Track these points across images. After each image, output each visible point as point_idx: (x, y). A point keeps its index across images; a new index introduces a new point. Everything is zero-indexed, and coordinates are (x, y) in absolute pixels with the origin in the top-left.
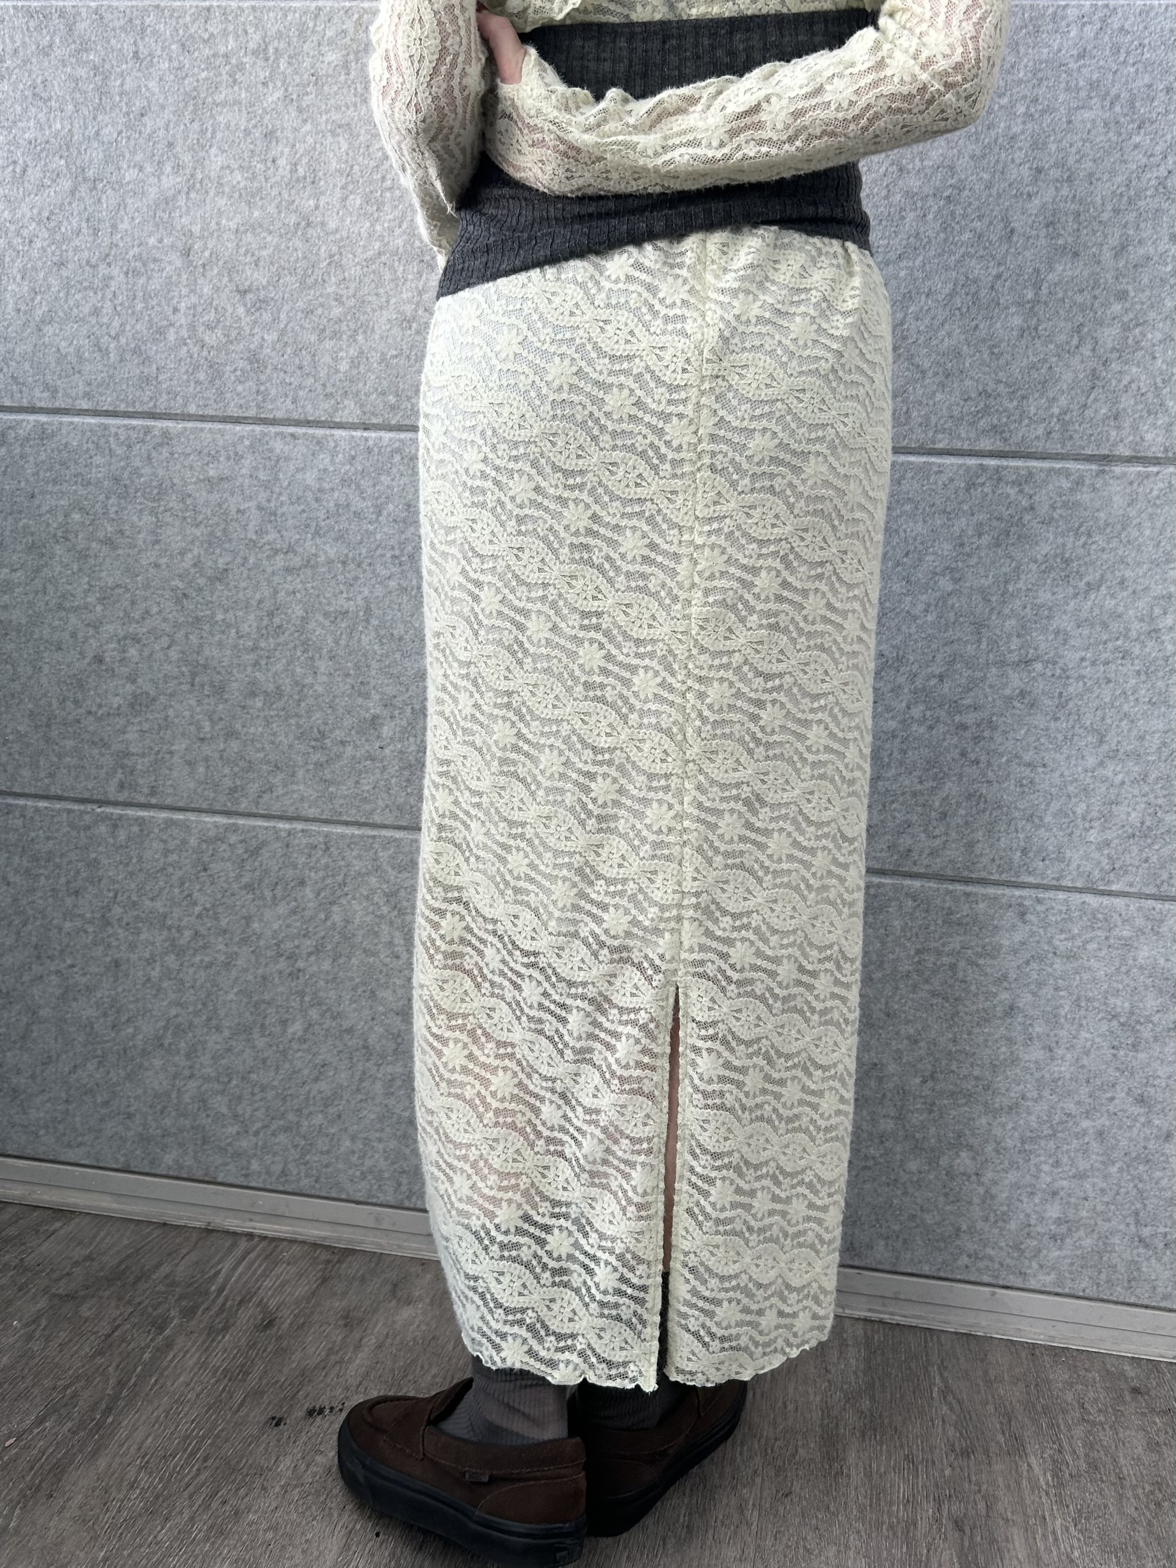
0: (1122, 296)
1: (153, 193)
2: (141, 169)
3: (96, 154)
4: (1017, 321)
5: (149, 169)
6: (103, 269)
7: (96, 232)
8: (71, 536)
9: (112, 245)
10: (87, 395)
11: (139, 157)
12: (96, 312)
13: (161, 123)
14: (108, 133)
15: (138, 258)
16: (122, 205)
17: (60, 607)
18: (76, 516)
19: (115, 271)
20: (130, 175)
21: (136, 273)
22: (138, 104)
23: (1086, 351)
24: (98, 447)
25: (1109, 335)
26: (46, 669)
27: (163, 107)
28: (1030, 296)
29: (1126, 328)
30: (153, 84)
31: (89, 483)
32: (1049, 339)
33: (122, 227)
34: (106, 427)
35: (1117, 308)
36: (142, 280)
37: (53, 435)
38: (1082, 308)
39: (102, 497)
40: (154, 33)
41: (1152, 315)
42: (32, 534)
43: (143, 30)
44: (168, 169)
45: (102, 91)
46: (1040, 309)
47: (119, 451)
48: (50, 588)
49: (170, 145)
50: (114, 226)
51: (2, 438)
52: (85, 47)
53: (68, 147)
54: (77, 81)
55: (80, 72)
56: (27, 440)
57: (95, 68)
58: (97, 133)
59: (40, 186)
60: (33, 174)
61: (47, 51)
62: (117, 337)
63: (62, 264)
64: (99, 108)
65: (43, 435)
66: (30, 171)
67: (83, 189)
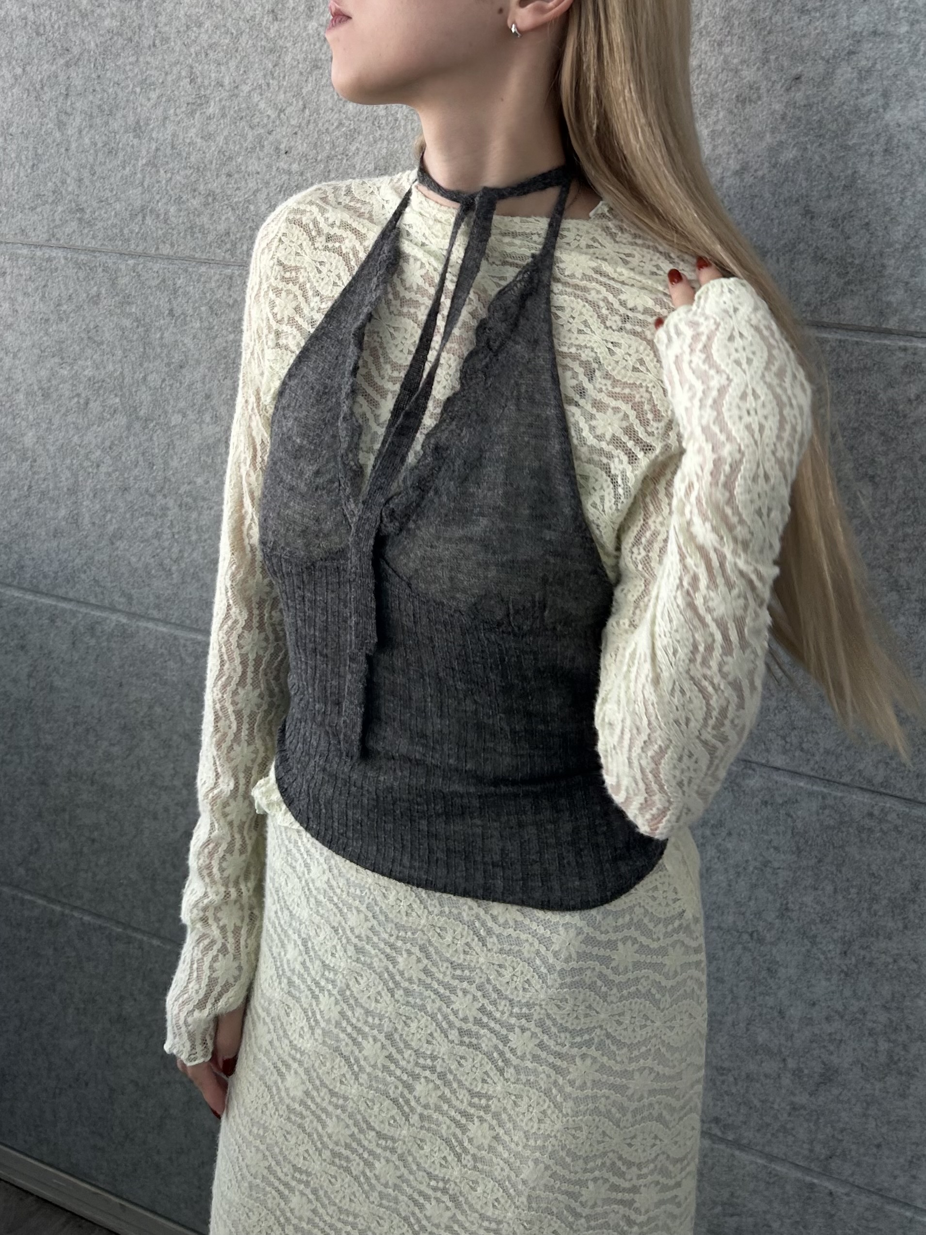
1: (197, 439)
2: (184, 416)
3: (144, 396)
5: (192, 416)
6: (160, 500)
7: (151, 465)
8: (156, 726)
9: (166, 479)
10: (158, 607)
11: (182, 404)
12: (158, 535)
13: (198, 376)
14: (154, 379)
15: (189, 494)
16: (171, 445)
17: (152, 783)
18: (158, 710)
19: (171, 503)
20: (176, 419)
21: (189, 509)
22: (177, 357)
24: (170, 653)
26: (147, 833)
27: (198, 362)
30: (188, 340)
31: (166, 683)
33: (174, 463)
34: (176, 638)
36: (194, 515)
37: (132, 636)
39: (178, 698)
40: (185, 294)
42: (124, 718)
43: (175, 291)
44: (208, 419)
45: (147, 344)
47: (189, 661)
48: (143, 767)
49: (208, 397)
50: (166, 463)
51: (92, 629)
52: (127, 300)
53: (121, 388)
54: (123, 330)
55: (127, 323)
56: (112, 635)
57: (137, 320)
58: (145, 378)
59: (101, 419)
60: (95, 407)
61: (95, 300)
62: (176, 561)
63: (126, 489)
64: (144, 356)
65: (124, 634)
66: (91, 405)
67: (137, 426)
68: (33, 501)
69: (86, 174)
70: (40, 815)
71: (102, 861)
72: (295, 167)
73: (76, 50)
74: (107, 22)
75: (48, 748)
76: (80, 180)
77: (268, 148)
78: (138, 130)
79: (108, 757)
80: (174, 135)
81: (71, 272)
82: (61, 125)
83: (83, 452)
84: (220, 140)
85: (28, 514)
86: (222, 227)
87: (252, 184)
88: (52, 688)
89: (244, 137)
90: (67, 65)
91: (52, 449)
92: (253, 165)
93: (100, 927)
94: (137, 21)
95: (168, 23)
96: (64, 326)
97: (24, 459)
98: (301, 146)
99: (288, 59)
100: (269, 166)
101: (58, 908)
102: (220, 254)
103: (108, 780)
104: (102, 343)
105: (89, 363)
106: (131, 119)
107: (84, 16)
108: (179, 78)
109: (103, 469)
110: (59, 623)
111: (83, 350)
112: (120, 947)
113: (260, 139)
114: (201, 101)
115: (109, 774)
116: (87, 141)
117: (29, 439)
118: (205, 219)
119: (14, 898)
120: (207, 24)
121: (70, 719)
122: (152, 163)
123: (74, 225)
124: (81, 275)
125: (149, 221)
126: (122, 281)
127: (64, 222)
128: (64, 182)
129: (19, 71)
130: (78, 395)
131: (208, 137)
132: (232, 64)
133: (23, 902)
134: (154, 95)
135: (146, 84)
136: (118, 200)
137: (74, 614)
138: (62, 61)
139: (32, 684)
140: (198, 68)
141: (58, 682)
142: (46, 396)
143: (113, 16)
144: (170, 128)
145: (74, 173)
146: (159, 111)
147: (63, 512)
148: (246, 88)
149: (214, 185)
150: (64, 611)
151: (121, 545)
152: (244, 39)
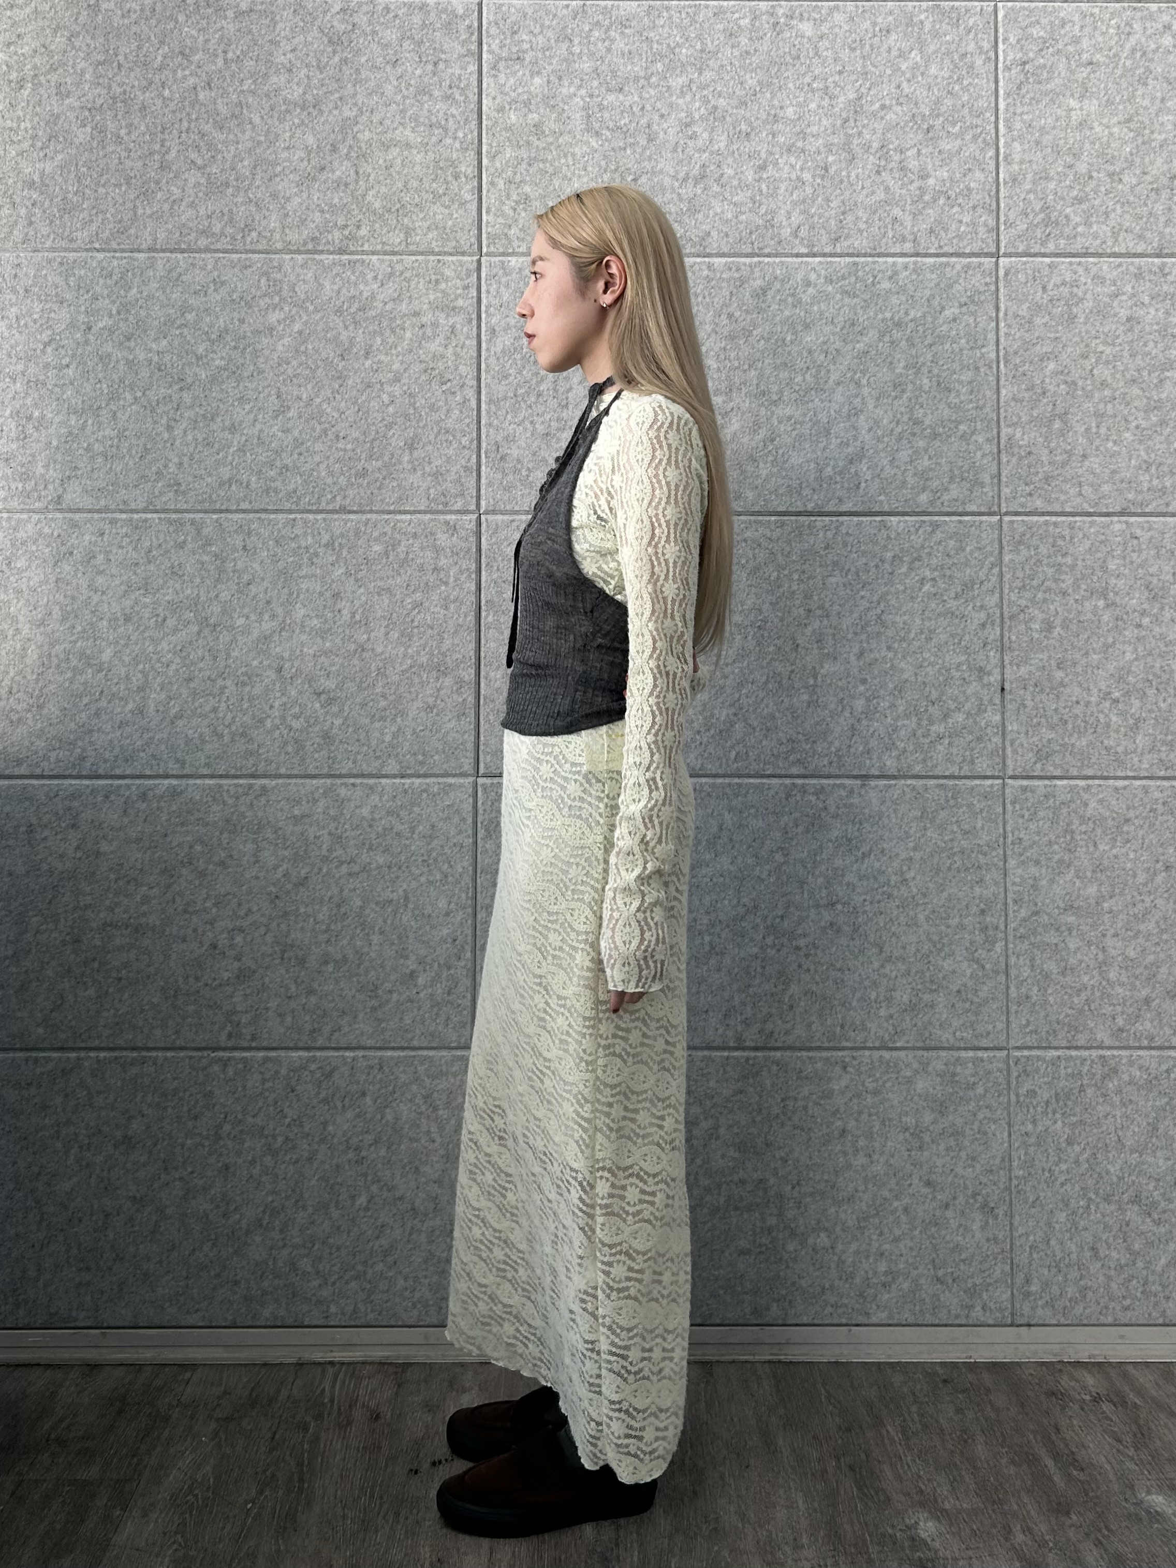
0: (864, 681)
1: (256, 633)
2: (247, 618)
3: (217, 609)
4: (805, 697)
5: (253, 617)
6: (220, 682)
7: (215, 658)
8: (195, 862)
9: (226, 667)
10: (207, 765)
11: (246, 610)
12: (215, 710)
13: (261, 589)
14: (224, 596)
15: (246, 674)
16: (234, 640)
17: (185, 911)
18: (198, 848)
19: (229, 683)
20: (241, 621)
21: (244, 684)
22: (246, 577)
23: (847, 713)
24: (214, 799)
25: (859, 704)
26: (174, 956)
27: (263, 579)
28: (811, 682)
29: (868, 700)
30: (256, 566)
31: (207, 824)
32: (825, 707)
33: (235, 654)
34: (221, 786)
35: (862, 688)
36: (248, 689)
37: (181, 792)
38: (842, 689)
39: (217, 833)
40: (258, 534)
41: (882, 692)
42: (165, 862)
43: (249, 533)
44: (266, 617)
45: (221, 570)
46: (818, 690)
47: (230, 801)
48: (178, 899)
49: (268, 602)
50: (228, 654)
51: (143, 797)
52: (209, 543)
53: (196, 605)
54: (203, 564)
55: (206, 558)
56: (162, 797)
57: (216, 556)
58: (217, 596)
59: (176, 630)
60: (170, 622)
61: (181, 545)
62: (229, 726)
63: (190, 680)
64: (218, 580)
65: (174, 793)
66: (168, 621)
67: (206, 631)
68: (103, 703)
69: (186, 459)
70: (69, 971)
71: (126, 995)
72: (349, 446)
73: (189, 380)
74: (217, 362)
75: (86, 907)
76: (181, 464)
77: (331, 435)
78: (233, 429)
79: (146, 900)
80: (261, 431)
81: (164, 527)
82: (169, 428)
83: (155, 657)
84: (296, 433)
85: (97, 714)
86: (291, 487)
87: (317, 459)
88: (98, 854)
89: (314, 430)
90: (181, 389)
91: (127, 659)
92: (318, 447)
93: (116, 1058)
94: (241, 361)
95: (266, 362)
96: (152, 567)
97: (100, 670)
98: (355, 434)
99: (350, 382)
100: (330, 447)
101: (73, 1055)
102: (287, 506)
103: (143, 920)
104: (183, 575)
105: (170, 591)
106: (227, 423)
107: (199, 358)
108: (269, 395)
109: (173, 667)
110: (113, 797)
111: (166, 582)
112: (134, 1071)
113: (325, 431)
114: (284, 409)
115: (144, 914)
116: (190, 437)
117: (107, 655)
118: (278, 484)
119: (27, 1060)
120: (294, 363)
121: (112, 876)
122: (241, 450)
123: (171, 495)
124: (171, 529)
125: (234, 487)
126: (205, 531)
127: (161, 494)
128: (166, 466)
129: (139, 394)
130: (157, 615)
131: (286, 431)
132: (309, 386)
133: (36, 1061)
134: (247, 407)
135: (242, 400)
136: (210, 475)
137: (128, 787)
138: (177, 387)
139: (79, 855)
140: (283, 389)
141: (105, 847)
142: (127, 619)
143: (222, 358)
144: (258, 426)
145: (176, 460)
146: (252, 416)
147: (131, 706)
148: (318, 400)
149: (289, 462)
150: (119, 787)
151: (180, 723)
152: (320, 370)
